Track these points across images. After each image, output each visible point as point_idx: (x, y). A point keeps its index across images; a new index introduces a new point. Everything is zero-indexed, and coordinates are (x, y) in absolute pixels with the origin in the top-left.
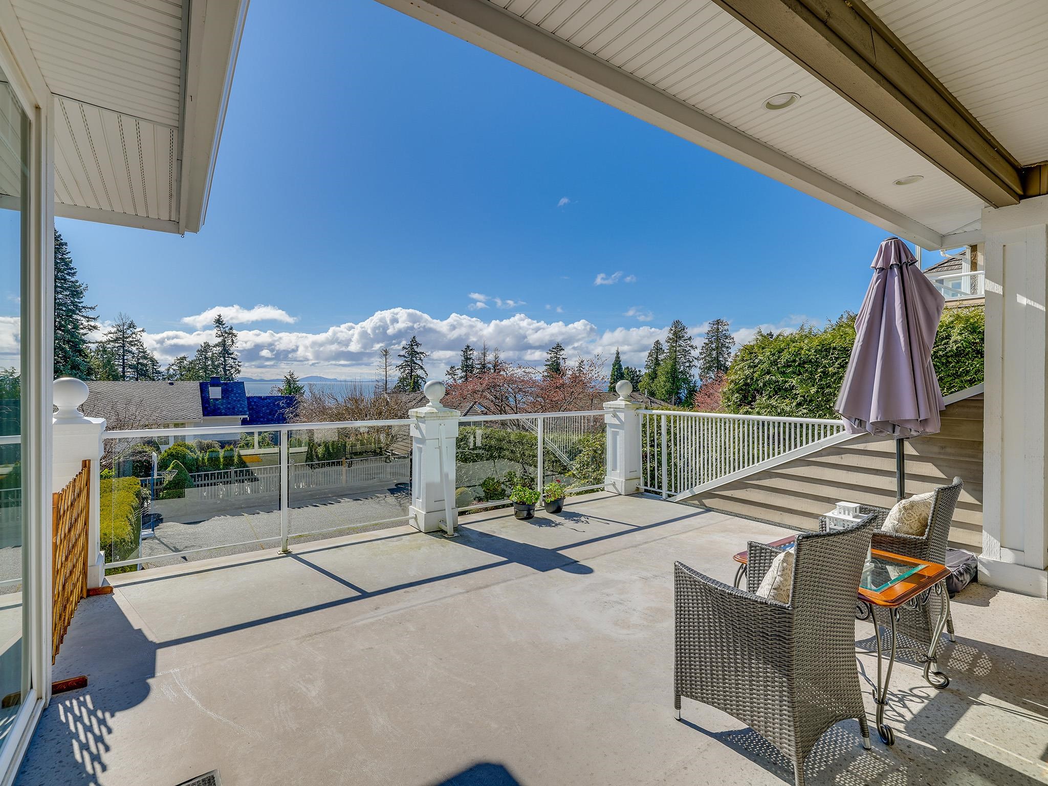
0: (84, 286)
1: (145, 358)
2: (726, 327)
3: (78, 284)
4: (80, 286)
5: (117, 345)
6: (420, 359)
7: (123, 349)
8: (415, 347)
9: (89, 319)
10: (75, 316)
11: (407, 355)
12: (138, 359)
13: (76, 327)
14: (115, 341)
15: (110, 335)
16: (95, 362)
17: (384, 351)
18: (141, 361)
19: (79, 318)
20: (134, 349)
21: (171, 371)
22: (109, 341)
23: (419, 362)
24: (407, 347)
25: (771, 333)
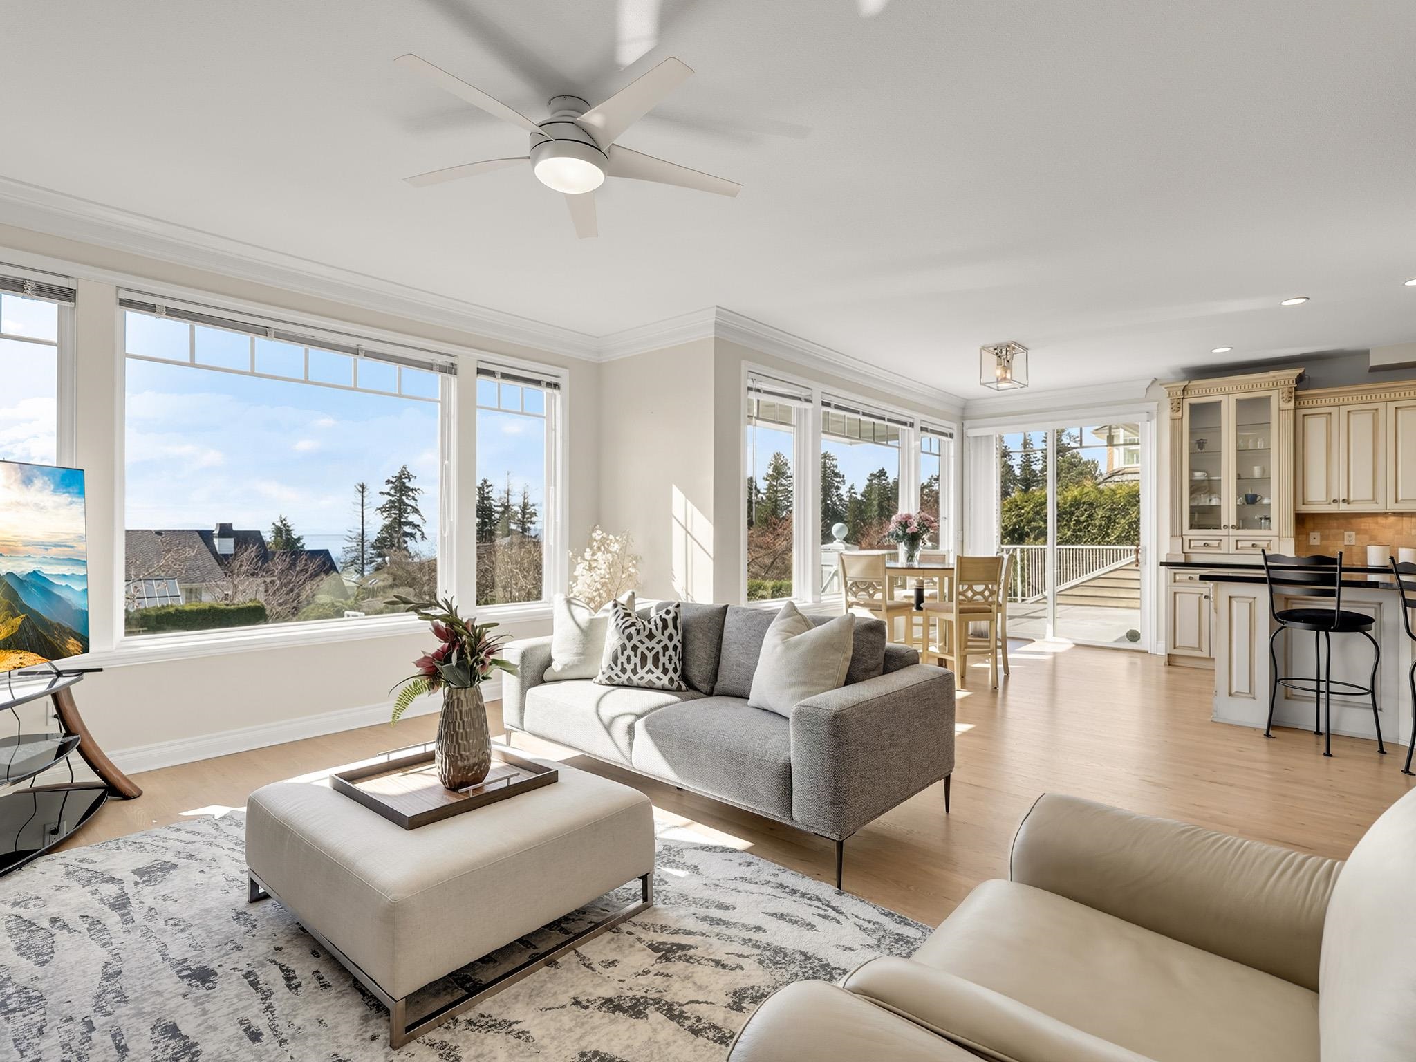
2: (834, 462)
6: (414, 498)
8: (405, 480)
11: (392, 492)
17: (360, 486)
23: (412, 502)
24: (394, 480)
25: (883, 470)
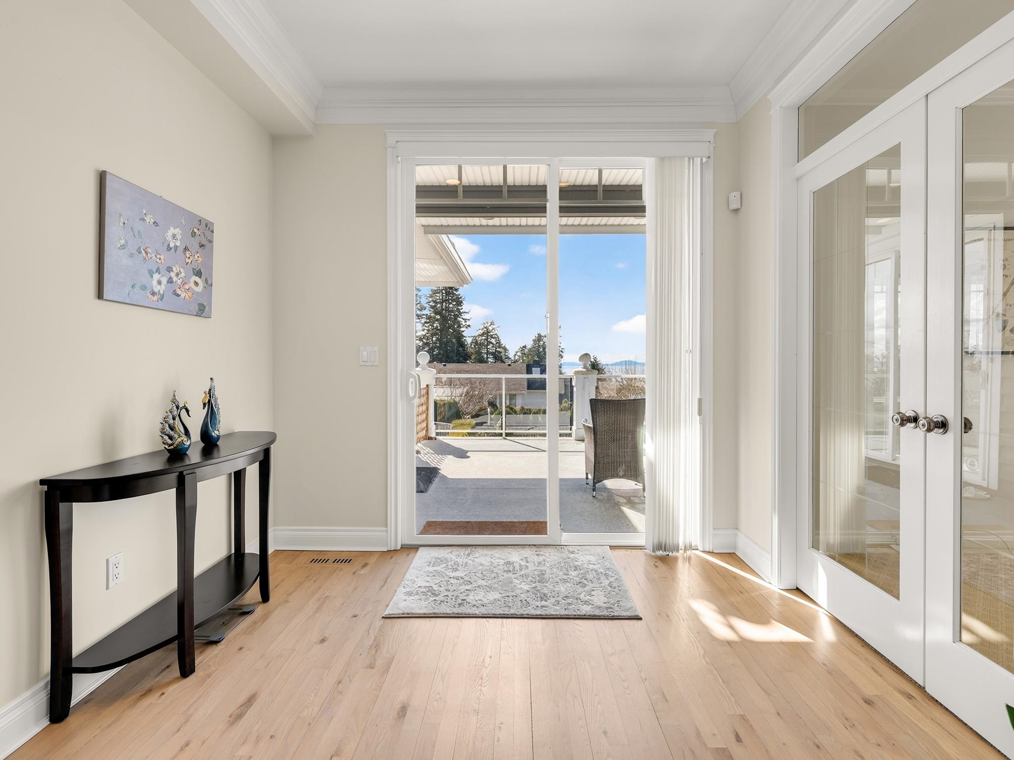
0: (463, 297)
1: (500, 347)
3: (460, 297)
4: (461, 298)
5: (484, 338)
7: (487, 341)
9: (465, 320)
10: (459, 319)
12: (496, 348)
13: (459, 326)
14: (483, 335)
15: (479, 331)
16: (470, 349)
18: (498, 349)
19: (461, 320)
20: (493, 341)
21: (517, 357)
22: (480, 335)
